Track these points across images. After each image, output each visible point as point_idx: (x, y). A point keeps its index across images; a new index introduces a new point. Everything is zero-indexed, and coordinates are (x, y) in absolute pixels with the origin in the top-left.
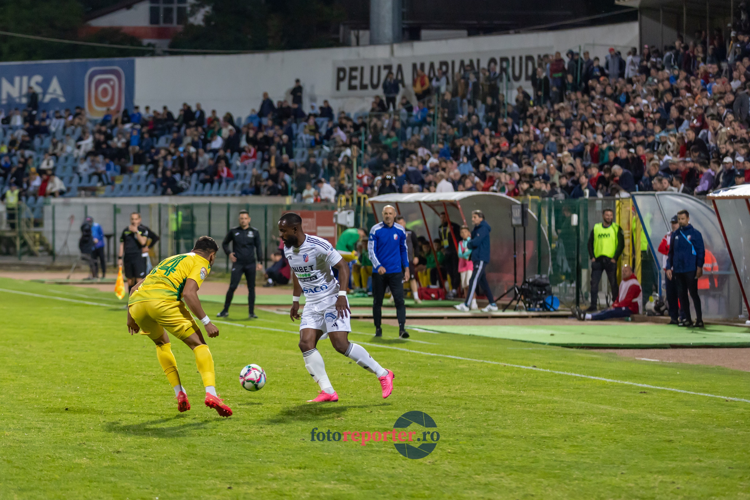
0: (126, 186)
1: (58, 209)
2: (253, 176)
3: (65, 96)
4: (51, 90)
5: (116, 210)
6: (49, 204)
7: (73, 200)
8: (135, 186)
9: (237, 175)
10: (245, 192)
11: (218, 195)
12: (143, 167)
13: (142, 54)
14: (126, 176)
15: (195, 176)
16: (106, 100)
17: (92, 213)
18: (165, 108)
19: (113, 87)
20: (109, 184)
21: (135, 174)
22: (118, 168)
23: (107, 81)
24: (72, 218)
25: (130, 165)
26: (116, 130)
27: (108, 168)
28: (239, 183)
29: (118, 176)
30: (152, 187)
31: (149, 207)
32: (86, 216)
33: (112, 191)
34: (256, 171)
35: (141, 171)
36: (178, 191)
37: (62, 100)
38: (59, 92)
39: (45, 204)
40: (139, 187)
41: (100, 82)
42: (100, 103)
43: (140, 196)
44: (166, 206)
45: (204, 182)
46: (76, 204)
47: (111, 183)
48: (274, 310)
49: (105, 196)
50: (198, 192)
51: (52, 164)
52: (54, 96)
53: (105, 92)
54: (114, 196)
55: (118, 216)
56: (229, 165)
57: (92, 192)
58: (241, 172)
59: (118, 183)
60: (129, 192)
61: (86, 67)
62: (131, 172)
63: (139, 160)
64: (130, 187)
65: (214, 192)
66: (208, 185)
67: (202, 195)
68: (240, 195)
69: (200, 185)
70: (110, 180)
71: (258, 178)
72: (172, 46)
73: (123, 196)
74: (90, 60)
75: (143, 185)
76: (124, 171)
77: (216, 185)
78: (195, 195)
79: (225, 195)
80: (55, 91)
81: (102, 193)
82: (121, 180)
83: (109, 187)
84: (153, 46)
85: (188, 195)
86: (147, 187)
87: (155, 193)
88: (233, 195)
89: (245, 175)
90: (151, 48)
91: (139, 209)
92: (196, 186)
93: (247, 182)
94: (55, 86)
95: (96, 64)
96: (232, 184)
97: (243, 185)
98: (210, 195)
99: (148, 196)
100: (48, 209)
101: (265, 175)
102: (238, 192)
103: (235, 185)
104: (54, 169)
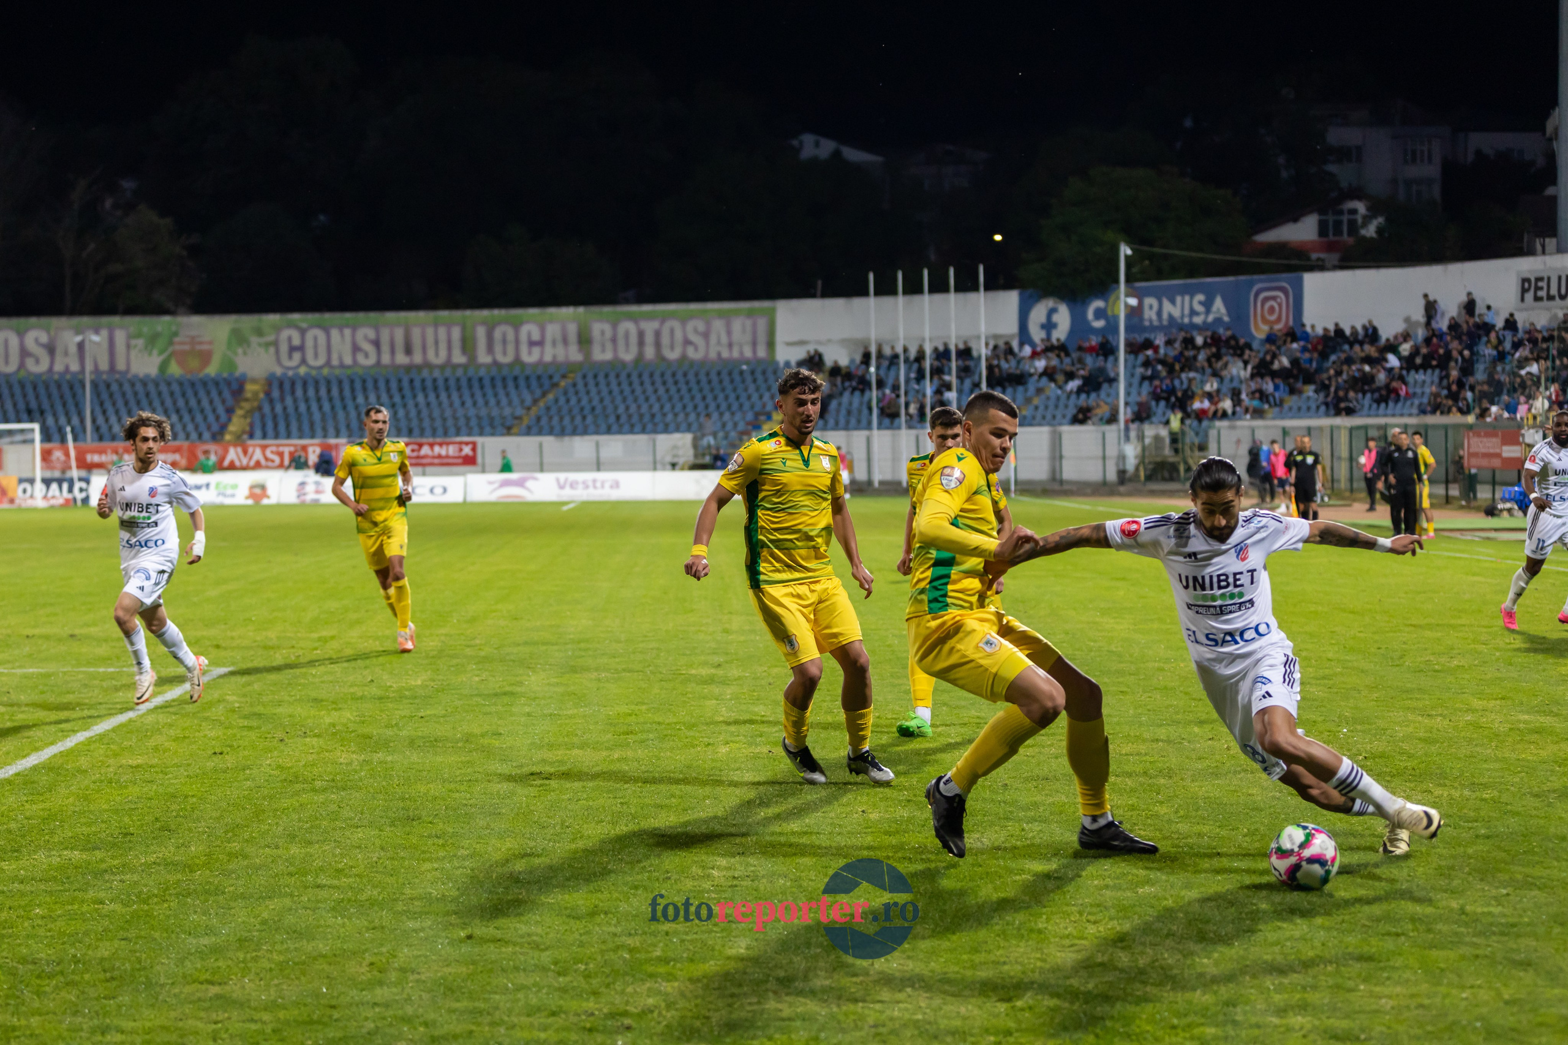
0: (1295, 408)
1: (1223, 432)
2: (1432, 394)
3: (1229, 314)
4: (1214, 308)
5: (1285, 432)
6: (1214, 427)
7: (1239, 423)
8: (1304, 407)
9: (1415, 394)
10: (1423, 412)
11: (1393, 415)
12: (1312, 387)
13: (1311, 268)
14: (1295, 398)
15: (1368, 395)
16: (1273, 318)
17: (1260, 435)
18: (1337, 325)
19: (1280, 305)
20: (1276, 405)
21: (1305, 395)
22: (1287, 389)
23: (1274, 298)
24: (1238, 442)
25: (1299, 385)
26: (1283, 349)
27: (1276, 388)
28: (1417, 402)
29: (1286, 397)
30: (1323, 408)
31: (1320, 429)
32: (1254, 441)
33: (1281, 412)
34: (1434, 389)
35: (1310, 390)
36: (1350, 412)
37: (1226, 319)
38: (1223, 310)
39: (1209, 427)
40: (1309, 409)
41: (1266, 299)
42: (1265, 321)
43: (1310, 417)
44: (1339, 427)
45: (1378, 402)
46: (1243, 427)
47: (1280, 404)
48: (1457, 535)
49: (1274, 418)
50: (1372, 412)
51: (1215, 386)
52: (1217, 316)
53: (1272, 310)
54: (1283, 418)
55: (1287, 439)
56: (1405, 383)
57: (1258, 413)
58: (1419, 391)
59: (1286, 406)
60: (1299, 413)
61: (1251, 284)
62: (1300, 392)
63: (1309, 379)
64: (1299, 409)
65: (1389, 411)
66: (1383, 405)
67: (1377, 416)
68: (1418, 415)
69: (1375, 406)
70: (1278, 402)
71: (1436, 395)
72: (1342, 260)
73: (1292, 418)
74: (1256, 277)
75: (1314, 406)
76: (1293, 391)
77: (1391, 404)
78: (1369, 416)
79: (1402, 415)
80: (1218, 309)
81: (1270, 415)
82: (1292, 401)
83: (1277, 409)
84: (1323, 260)
85: (1362, 416)
86: (1318, 408)
87: (1327, 415)
88: (1410, 415)
89: (1423, 393)
90: (1320, 263)
91: (1309, 431)
92: (1370, 406)
93: (1425, 400)
94: (1219, 305)
95: (1261, 281)
96: (1408, 403)
97: (1420, 405)
98: (1385, 415)
99: (1319, 417)
100: (1213, 433)
101: (1445, 392)
102: (1415, 411)
103: (1412, 404)
104: (1218, 391)
